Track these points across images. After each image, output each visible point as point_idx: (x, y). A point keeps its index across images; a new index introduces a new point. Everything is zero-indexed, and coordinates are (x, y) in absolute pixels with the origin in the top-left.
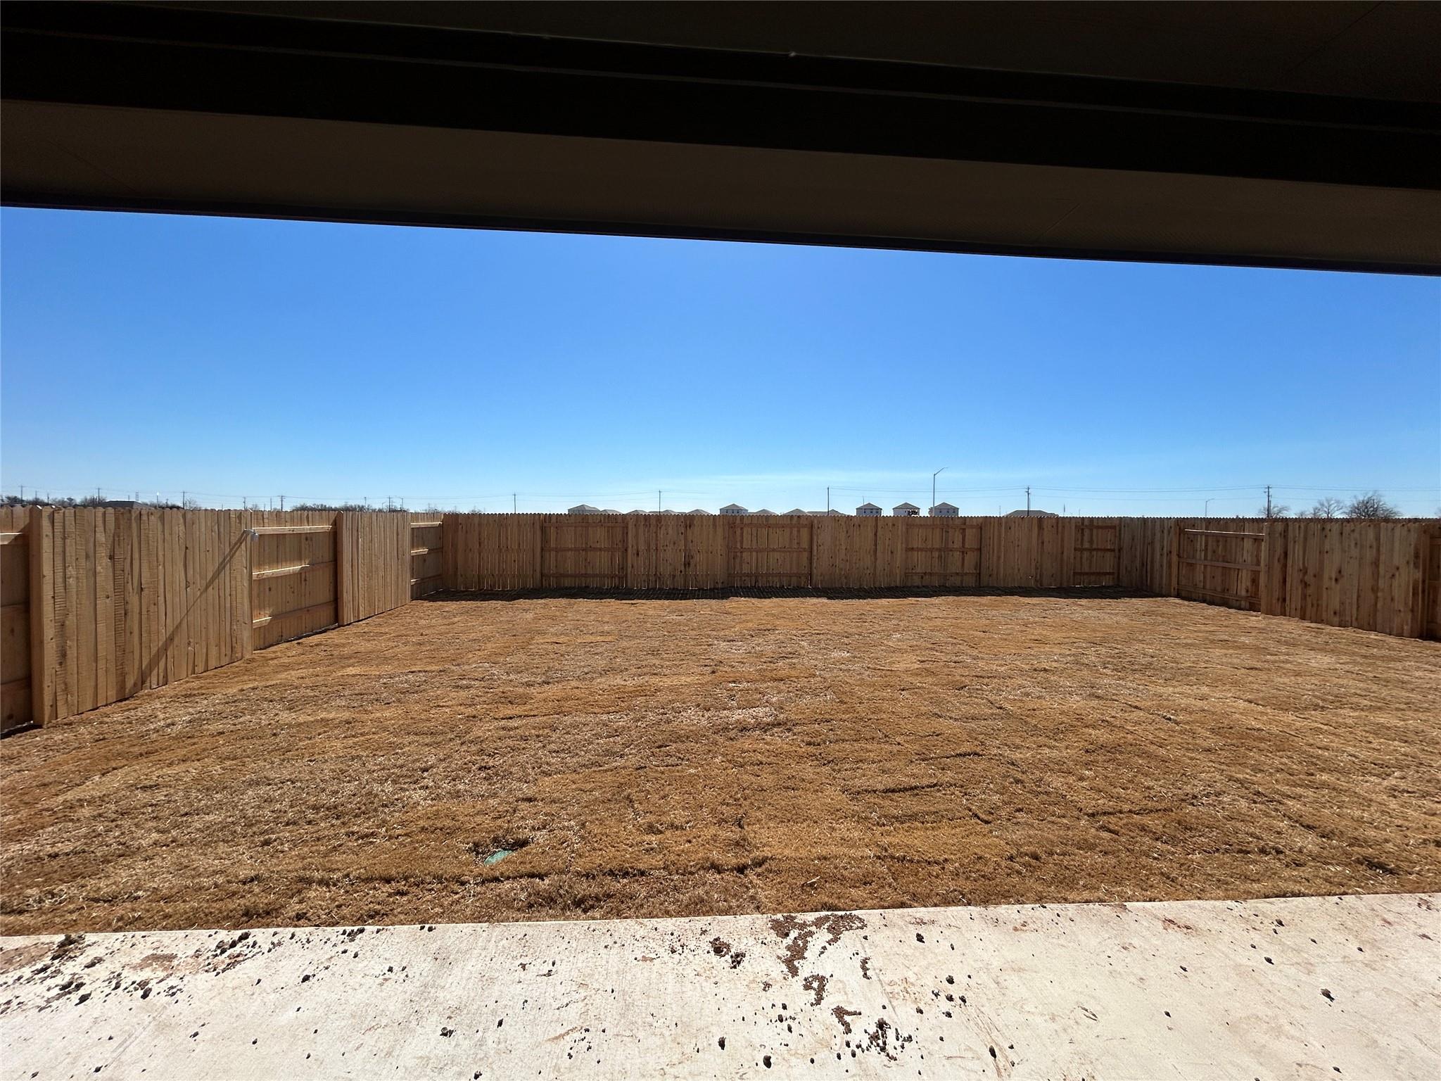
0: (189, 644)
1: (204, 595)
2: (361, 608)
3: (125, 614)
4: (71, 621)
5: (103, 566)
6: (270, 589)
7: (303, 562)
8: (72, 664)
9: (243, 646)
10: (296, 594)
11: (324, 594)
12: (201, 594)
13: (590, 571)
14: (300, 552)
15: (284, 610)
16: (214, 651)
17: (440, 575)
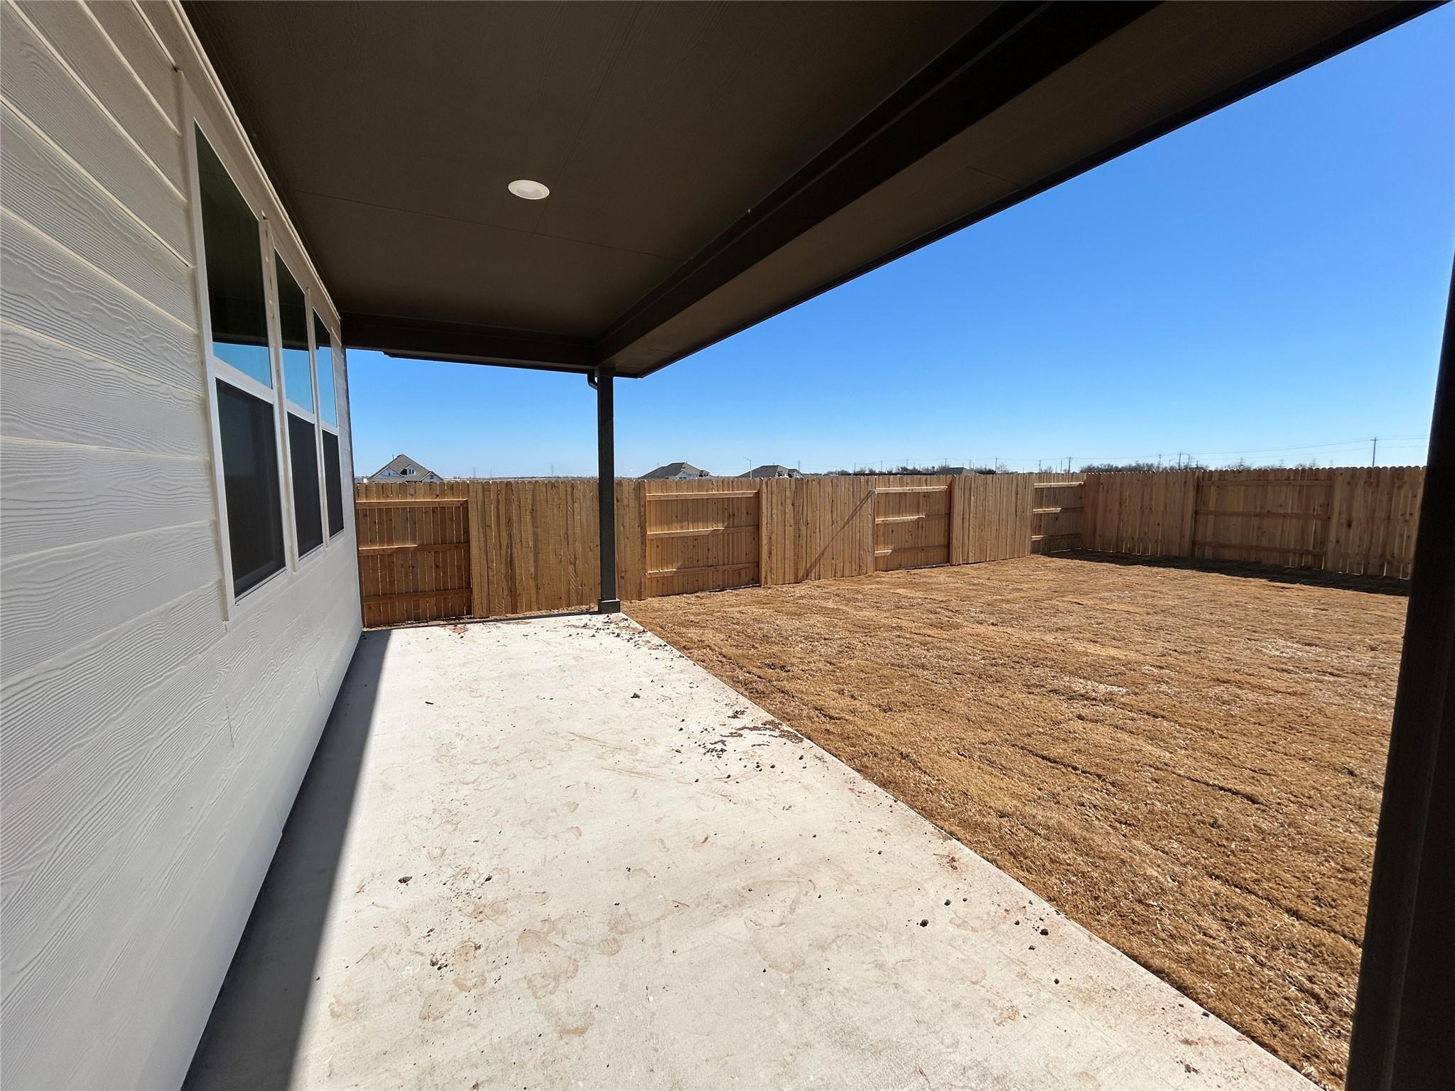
0: (833, 558)
1: (843, 531)
2: (970, 554)
3: (799, 537)
4: (774, 536)
5: (789, 508)
6: (892, 531)
7: (920, 513)
8: (774, 557)
9: (867, 566)
10: (914, 536)
11: (937, 538)
12: (841, 529)
13: (1264, 543)
14: (918, 507)
15: (903, 547)
16: (847, 565)
17: (1077, 534)
